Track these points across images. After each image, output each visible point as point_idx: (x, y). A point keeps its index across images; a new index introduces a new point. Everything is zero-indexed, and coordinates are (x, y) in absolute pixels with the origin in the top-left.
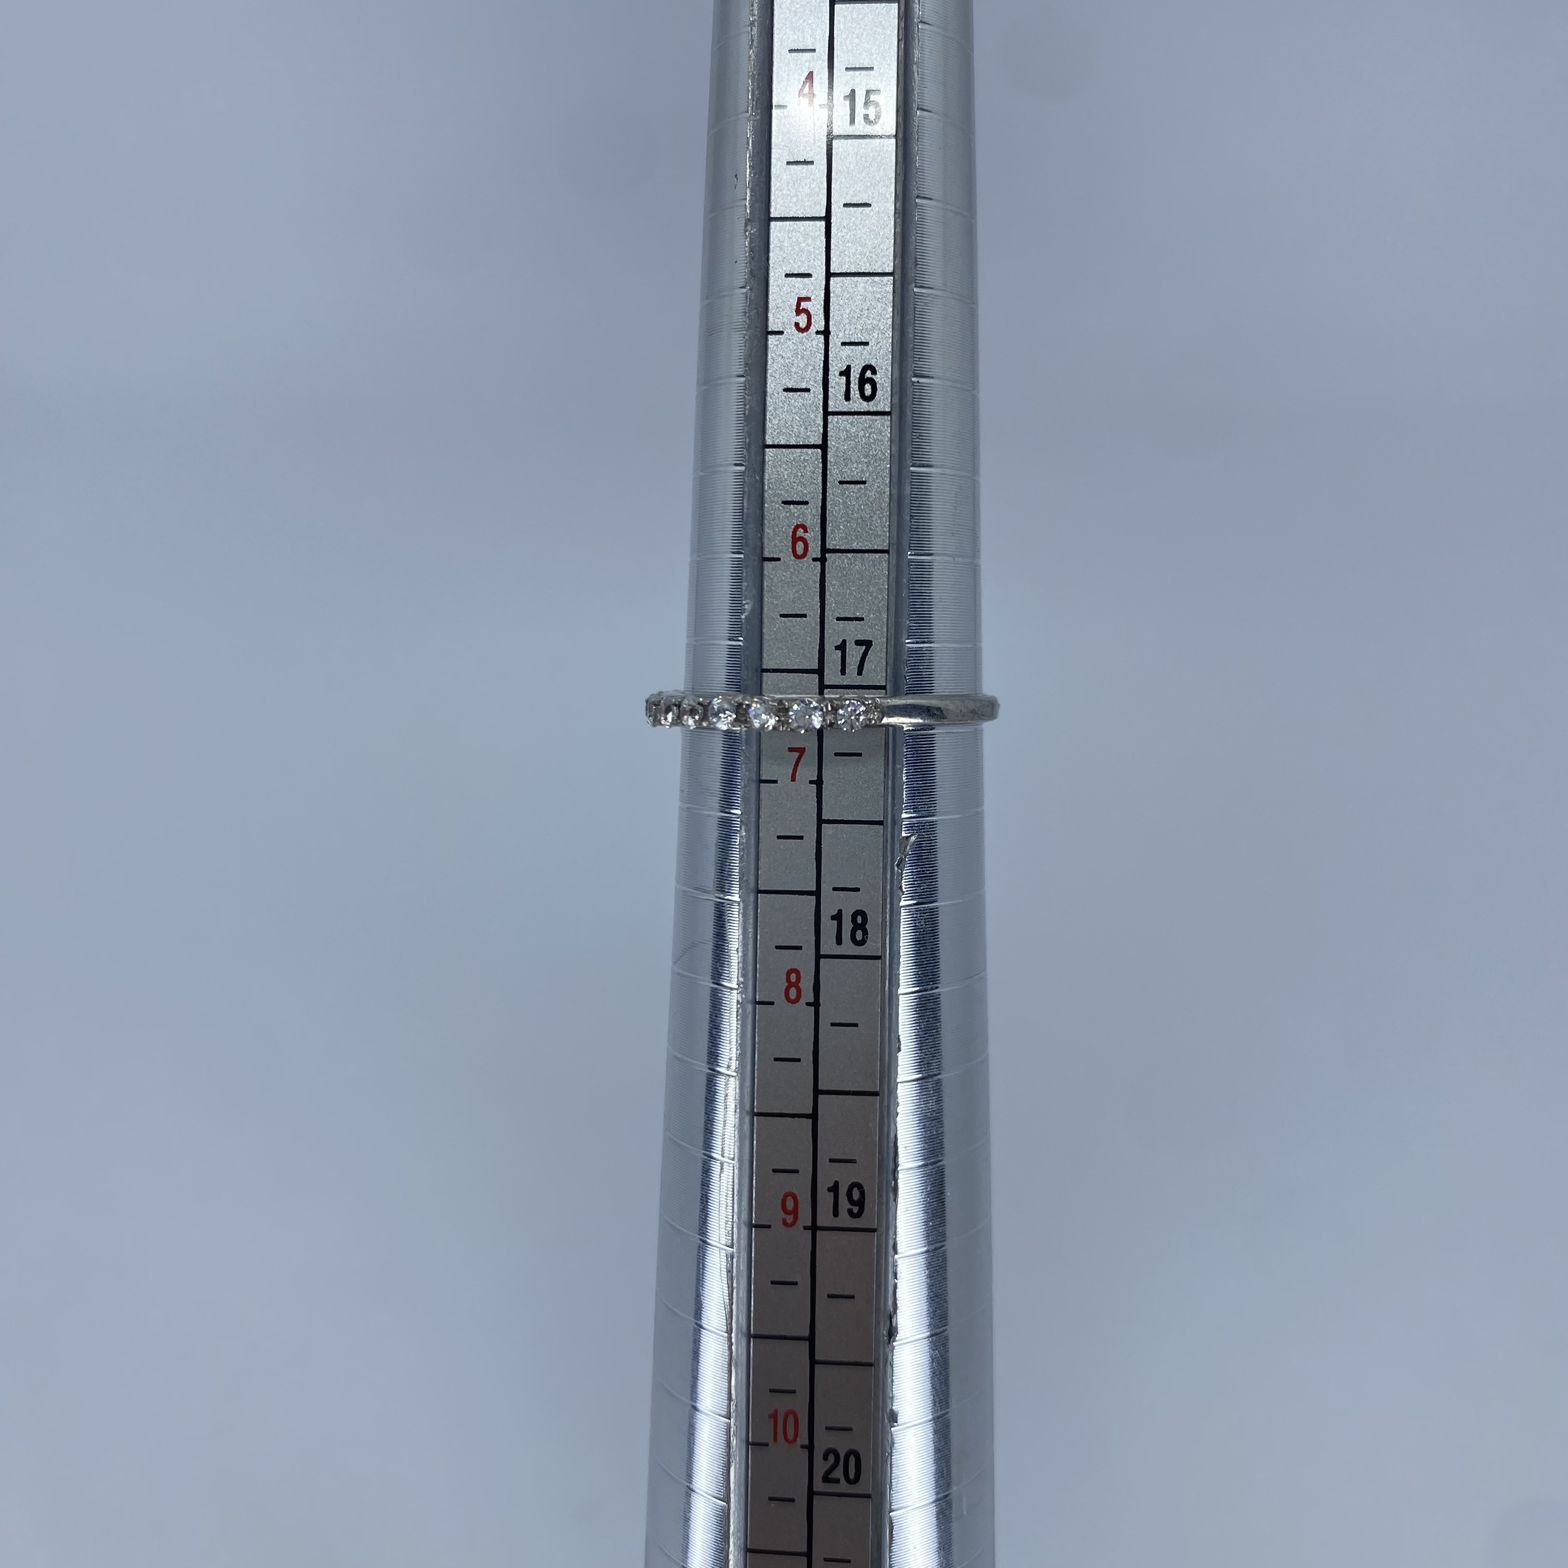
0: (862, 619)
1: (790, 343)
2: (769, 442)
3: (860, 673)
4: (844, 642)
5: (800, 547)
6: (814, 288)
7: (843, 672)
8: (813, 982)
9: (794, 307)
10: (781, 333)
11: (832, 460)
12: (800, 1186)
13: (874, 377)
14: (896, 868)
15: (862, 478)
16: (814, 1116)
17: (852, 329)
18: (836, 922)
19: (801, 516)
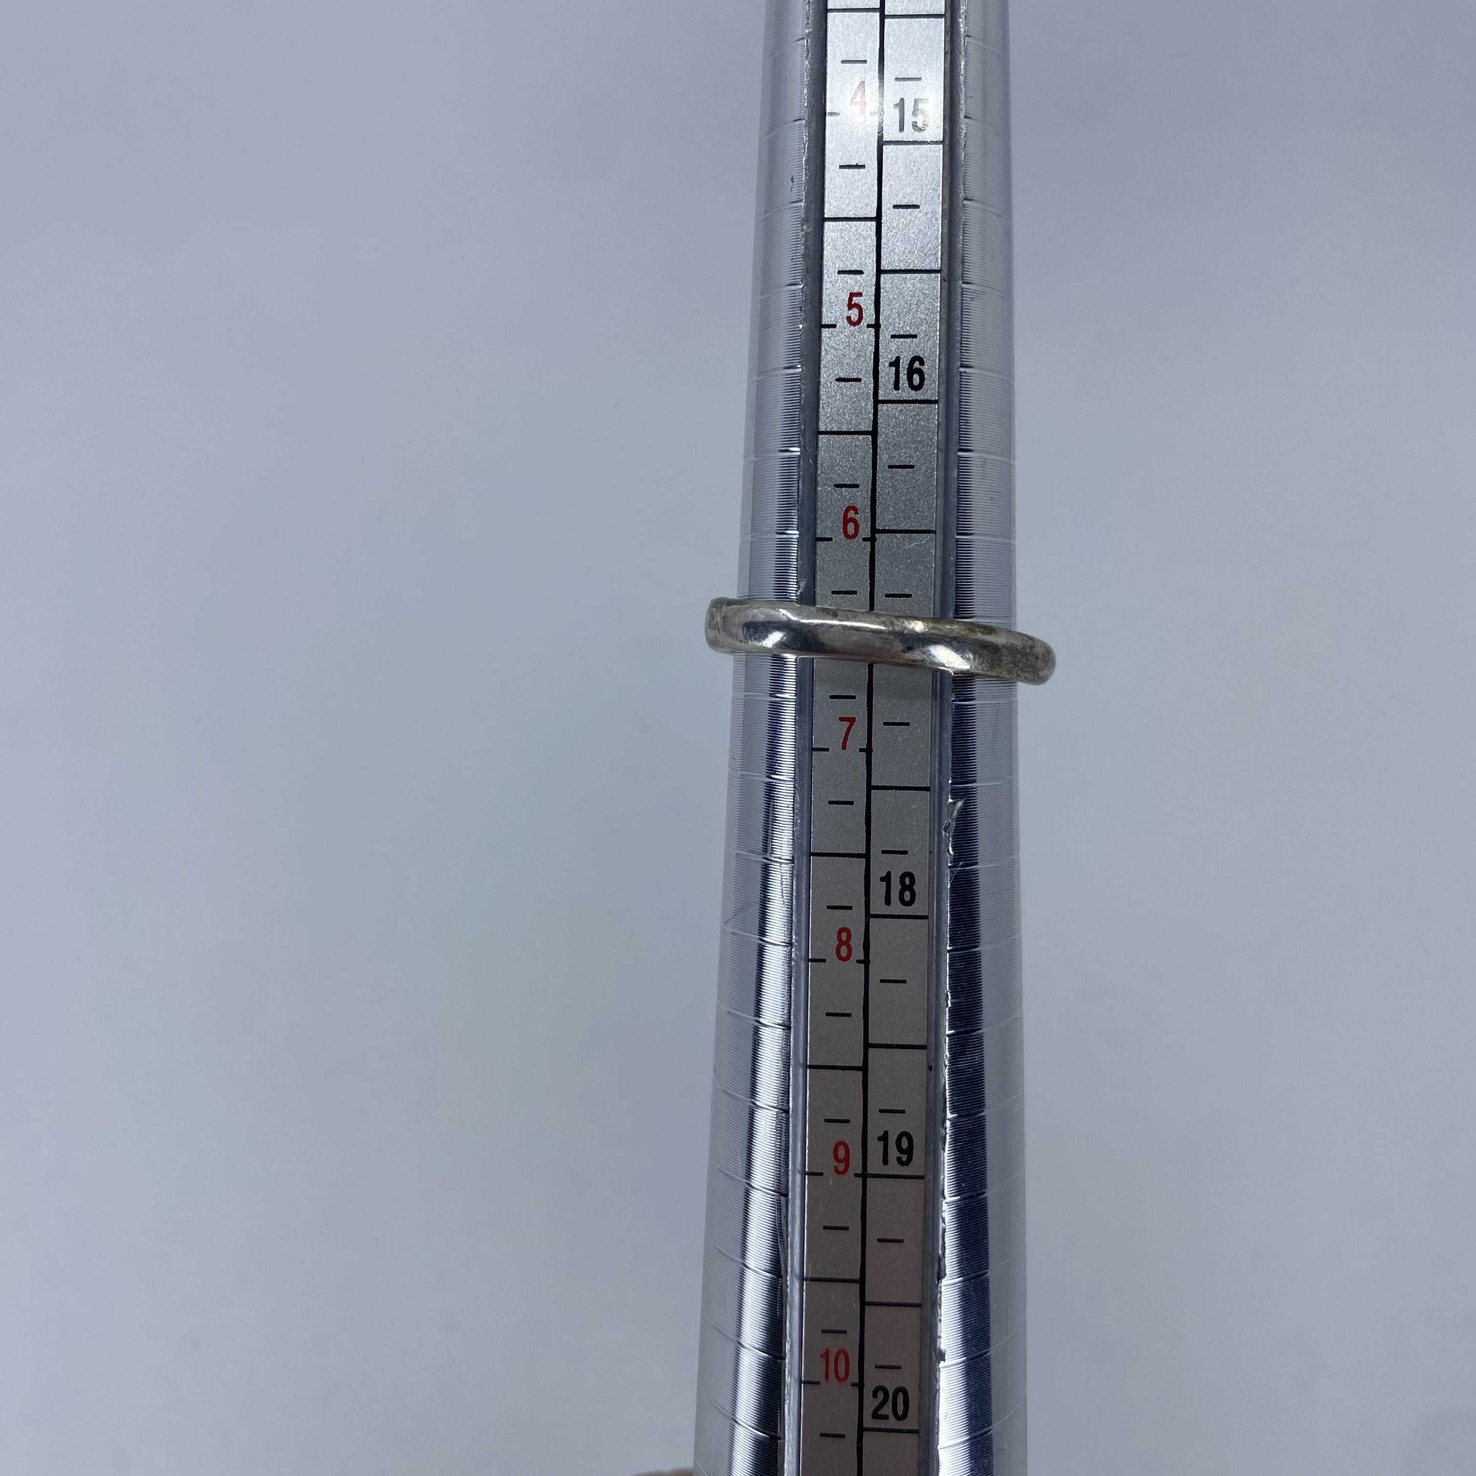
1: (842, 336)
2: (822, 428)
8: (863, 940)
11: (881, 445)
15: (910, 462)
17: (901, 322)
19: (852, 498)
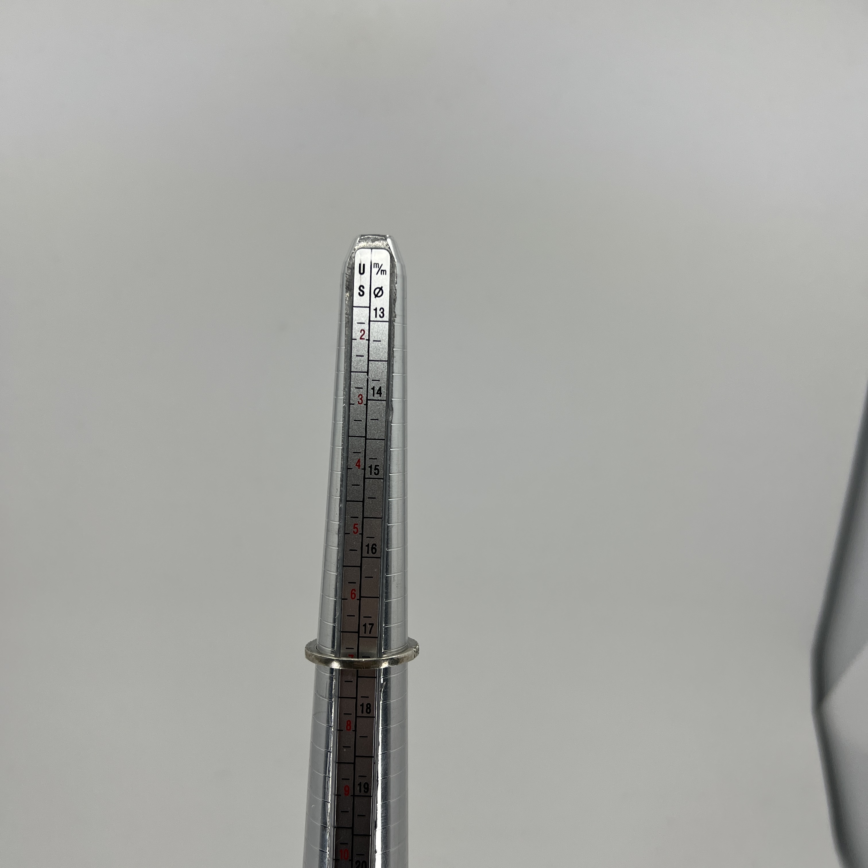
0: (371, 617)
3: (370, 633)
4: (366, 624)
5: (353, 596)
6: (359, 521)
7: (365, 633)
9: (353, 527)
10: (349, 534)
12: (350, 784)
13: (376, 547)
14: (379, 692)
16: (354, 763)
18: (361, 707)
